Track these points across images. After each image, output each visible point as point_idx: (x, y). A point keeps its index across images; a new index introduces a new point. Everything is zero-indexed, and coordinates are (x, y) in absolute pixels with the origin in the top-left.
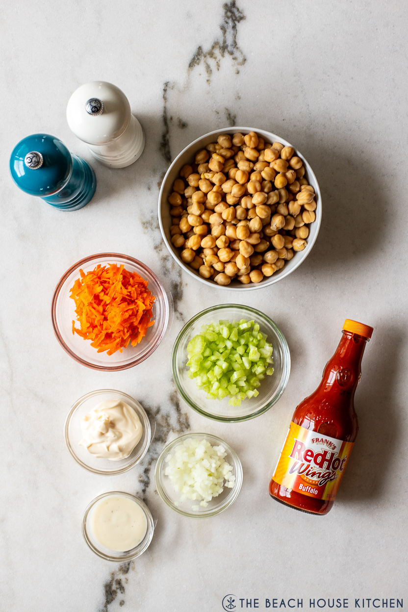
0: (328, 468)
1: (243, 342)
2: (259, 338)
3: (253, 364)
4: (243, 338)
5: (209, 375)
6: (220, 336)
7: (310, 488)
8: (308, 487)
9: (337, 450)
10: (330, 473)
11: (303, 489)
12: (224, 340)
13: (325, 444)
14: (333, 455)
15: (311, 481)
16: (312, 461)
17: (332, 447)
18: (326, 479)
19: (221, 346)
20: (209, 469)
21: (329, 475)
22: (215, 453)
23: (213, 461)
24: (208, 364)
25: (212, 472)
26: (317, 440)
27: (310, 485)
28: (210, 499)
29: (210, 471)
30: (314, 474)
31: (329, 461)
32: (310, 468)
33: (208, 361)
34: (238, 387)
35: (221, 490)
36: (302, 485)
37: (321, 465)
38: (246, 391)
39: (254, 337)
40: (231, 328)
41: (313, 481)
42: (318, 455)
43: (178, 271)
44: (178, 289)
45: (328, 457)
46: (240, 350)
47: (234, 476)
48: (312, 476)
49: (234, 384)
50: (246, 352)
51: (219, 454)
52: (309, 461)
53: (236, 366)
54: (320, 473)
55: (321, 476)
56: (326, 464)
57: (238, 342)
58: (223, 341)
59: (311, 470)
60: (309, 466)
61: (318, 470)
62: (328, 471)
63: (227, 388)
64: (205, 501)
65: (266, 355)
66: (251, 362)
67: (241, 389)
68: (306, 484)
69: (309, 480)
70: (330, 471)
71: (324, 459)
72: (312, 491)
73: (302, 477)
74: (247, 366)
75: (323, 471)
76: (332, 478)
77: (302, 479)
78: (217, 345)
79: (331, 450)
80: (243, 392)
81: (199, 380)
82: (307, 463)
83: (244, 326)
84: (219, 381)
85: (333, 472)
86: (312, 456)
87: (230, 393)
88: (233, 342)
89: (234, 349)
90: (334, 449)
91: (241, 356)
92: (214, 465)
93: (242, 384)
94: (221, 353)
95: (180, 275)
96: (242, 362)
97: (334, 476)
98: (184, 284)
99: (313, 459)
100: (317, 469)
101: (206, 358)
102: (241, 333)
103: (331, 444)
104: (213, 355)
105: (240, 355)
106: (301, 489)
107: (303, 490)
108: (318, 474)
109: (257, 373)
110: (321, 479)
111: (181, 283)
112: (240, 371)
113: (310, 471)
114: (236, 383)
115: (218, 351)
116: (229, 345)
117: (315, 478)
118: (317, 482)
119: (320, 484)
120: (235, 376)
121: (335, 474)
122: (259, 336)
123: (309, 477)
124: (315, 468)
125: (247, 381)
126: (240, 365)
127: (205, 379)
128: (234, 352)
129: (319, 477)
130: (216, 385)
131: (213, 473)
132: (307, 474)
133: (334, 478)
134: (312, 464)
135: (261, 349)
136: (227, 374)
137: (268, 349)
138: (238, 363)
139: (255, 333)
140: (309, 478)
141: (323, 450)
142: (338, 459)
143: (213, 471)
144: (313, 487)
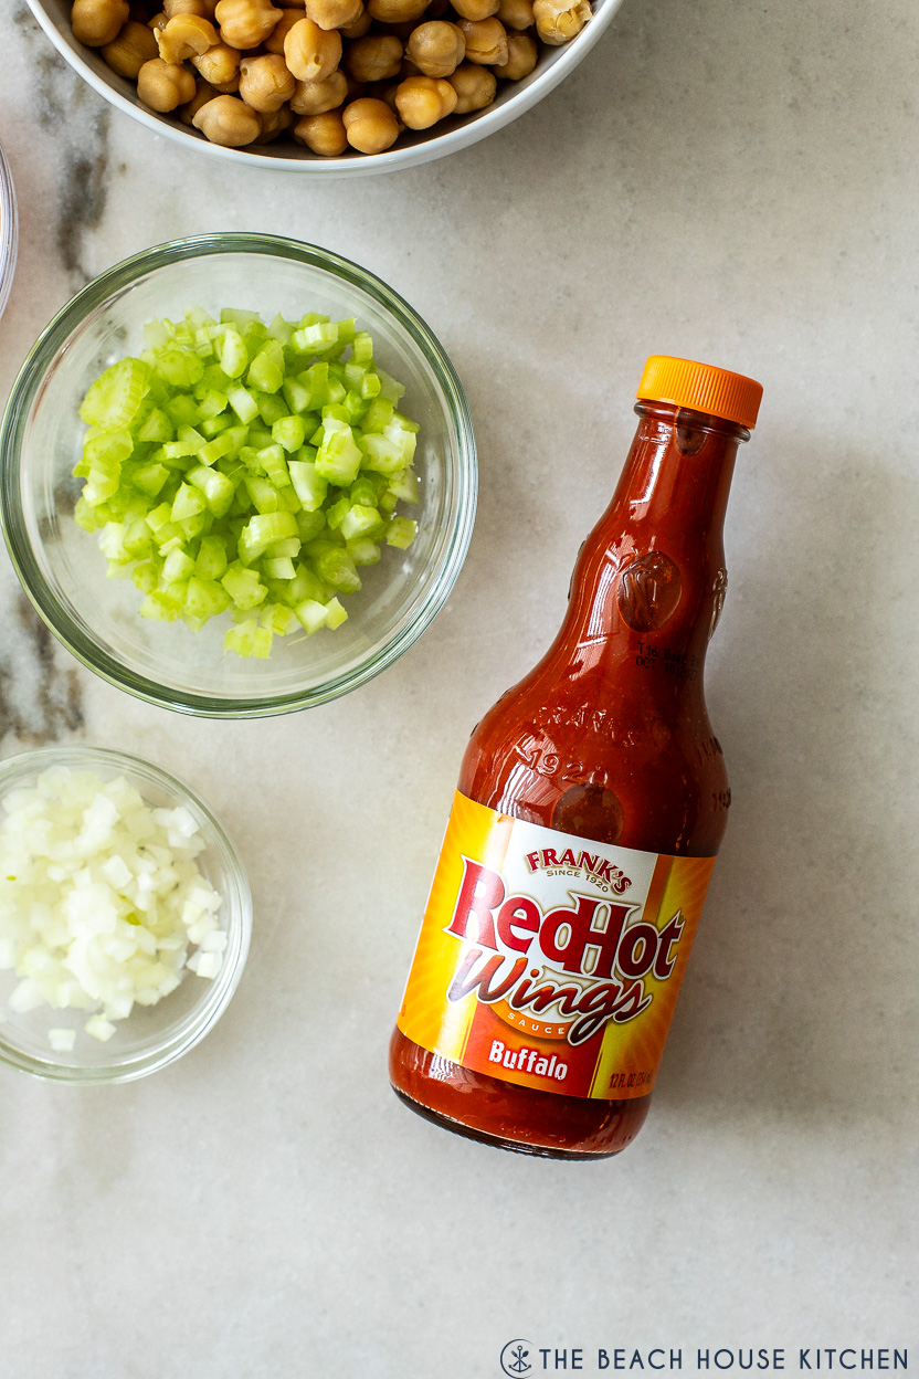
0: (603, 970)
1: (301, 399)
2: (366, 392)
3: (334, 493)
4: (304, 384)
5: (155, 520)
6: (214, 368)
7: (534, 1054)
8: (525, 1051)
9: (637, 894)
10: (613, 990)
11: (504, 1061)
12: (226, 383)
13: (583, 872)
14: (618, 914)
15: (535, 1028)
16: (535, 947)
17: (613, 881)
18: (598, 1016)
19: (213, 405)
20: (126, 893)
21: (609, 1000)
22: (160, 836)
23: (146, 866)
24: (154, 475)
25: (137, 909)
26: (549, 856)
27: (532, 1045)
28: (124, 1010)
29: (131, 903)
30: (545, 998)
31: (607, 941)
32: (526, 976)
33: (156, 462)
34: (266, 579)
35: (170, 983)
36: (502, 1046)
37: (571, 960)
38: (298, 601)
39: (348, 385)
40: (255, 341)
41: (543, 1025)
42: (558, 918)
43: (96, 112)
44: (91, 182)
45: (600, 923)
46: (288, 431)
47: (224, 934)
48: (538, 1007)
49: (251, 567)
50: (310, 445)
51: (174, 841)
52: (522, 946)
53: (263, 494)
54: (571, 994)
55: (575, 1002)
56: (591, 955)
57: (282, 397)
58: (222, 391)
59: (534, 980)
60: (521, 966)
61: (562, 979)
62: (604, 981)
63: (218, 580)
64: (104, 1016)
65: (388, 460)
66: (323, 486)
67: (275, 594)
68: (518, 1042)
69: (530, 1021)
70: (615, 982)
71: (582, 936)
72: (543, 1067)
73: (499, 1012)
74: (308, 498)
75: (584, 982)
76: (626, 1008)
77: (501, 1021)
78: (198, 402)
79: (609, 894)
80: (286, 604)
81: (114, 539)
82: (512, 956)
83: (311, 338)
84: (193, 547)
85: (627, 983)
86: (531, 923)
87: (232, 599)
88: (262, 396)
89: (262, 425)
90: (622, 890)
91: (289, 456)
92: (146, 883)
93: (284, 569)
94: (214, 437)
95: (103, 131)
96: (285, 481)
97: (632, 1002)
98: (113, 164)
99: (536, 936)
100: (553, 975)
101: (146, 452)
102: (295, 364)
103: (605, 869)
104: (175, 439)
105: (286, 451)
106: (498, 1059)
107: (505, 1064)
108: (564, 999)
109: (348, 534)
110: (577, 1017)
111: (103, 162)
112: (275, 515)
113: (527, 984)
114: (262, 563)
115: (199, 429)
116: (244, 404)
117: (552, 1015)
118: (561, 1031)
119: (575, 1037)
120: (255, 535)
121: (636, 993)
122: (369, 385)
123: (528, 1011)
124: (549, 975)
125: (305, 560)
126: (279, 490)
127: (137, 536)
128: (263, 437)
129: (567, 1009)
130: (176, 562)
131: (144, 913)
132: (519, 1001)
133: (634, 1010)
134: (536, 956)
135: (367, 438)
136: (226, 524)
137: (395, 441)
138: (272, 485)
139: (354, 371)
140: (527, 1014)
141: (575, 896)
142: (640, 931)
143: (142, 903)
144: (546, 1049)
